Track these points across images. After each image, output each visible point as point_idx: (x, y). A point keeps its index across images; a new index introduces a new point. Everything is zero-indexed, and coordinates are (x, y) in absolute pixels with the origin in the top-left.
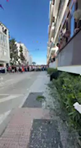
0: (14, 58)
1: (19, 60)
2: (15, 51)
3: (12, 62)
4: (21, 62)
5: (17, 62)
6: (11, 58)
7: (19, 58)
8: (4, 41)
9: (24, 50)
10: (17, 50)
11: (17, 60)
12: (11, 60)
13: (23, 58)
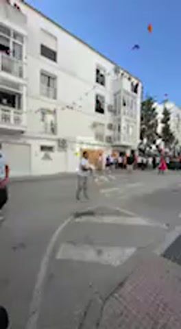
0: (148, 139)
1: (159, 141)
2: (151, 123)
3: (142, 147)
4: (162, 146)
5: (154, 147)
6: (142, 138)
7: (160, 137)
8: (131, 107)
9: (172, 117)
10: (157, 121)
11: (154, 142)
12: (141, 144)
13: (168, 136)
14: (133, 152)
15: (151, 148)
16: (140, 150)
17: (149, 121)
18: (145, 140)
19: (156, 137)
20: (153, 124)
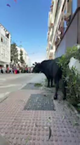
0: (14, 61)
1: (19, 62)
2: (16, 54)
4: (20, 65)
5: (17, 64)
6: (11, 60)
8: (6, 44)
9: (24, 53)
10: (18, 54)
11: (17, 63)
12: (11, 63)
13: (22, 61)
14: (7, 66)
15: (15, 65)
16: (11, 65)
17: (14, 53)
18: (13, 61)
19: (18, 61)
20: (16, 55)
